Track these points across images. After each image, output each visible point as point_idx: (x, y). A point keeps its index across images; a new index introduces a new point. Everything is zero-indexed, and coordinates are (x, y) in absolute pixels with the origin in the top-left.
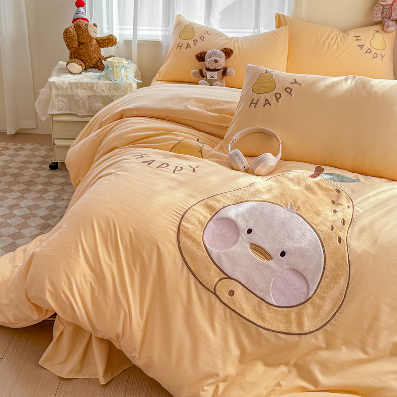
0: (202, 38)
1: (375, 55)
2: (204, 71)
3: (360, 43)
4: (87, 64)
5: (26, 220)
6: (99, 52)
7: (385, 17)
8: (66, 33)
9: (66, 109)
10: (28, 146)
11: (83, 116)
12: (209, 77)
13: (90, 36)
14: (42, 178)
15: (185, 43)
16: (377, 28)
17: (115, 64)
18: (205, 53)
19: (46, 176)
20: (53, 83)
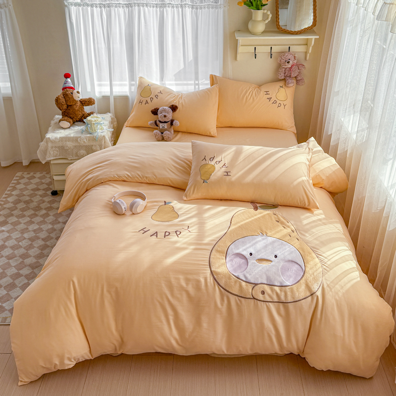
0: (157, 96)
1: (280, 105)
2: (158, 122)
3: (269, 96)
4: (74, 119)
5: (32, 242)
6: (82, 109)
7: (287, 76)
8: (57, 100)
9: (59, 156)
10: (38, 175)
11: (72, 160)
12: (161, 127)
13: (75, 100)
14: (46, 203)
15: (144, 100)
16: (281, 84)
17: (93, 122)
18: (158, 110)
19: (48, 202)
20: (49, 138)
